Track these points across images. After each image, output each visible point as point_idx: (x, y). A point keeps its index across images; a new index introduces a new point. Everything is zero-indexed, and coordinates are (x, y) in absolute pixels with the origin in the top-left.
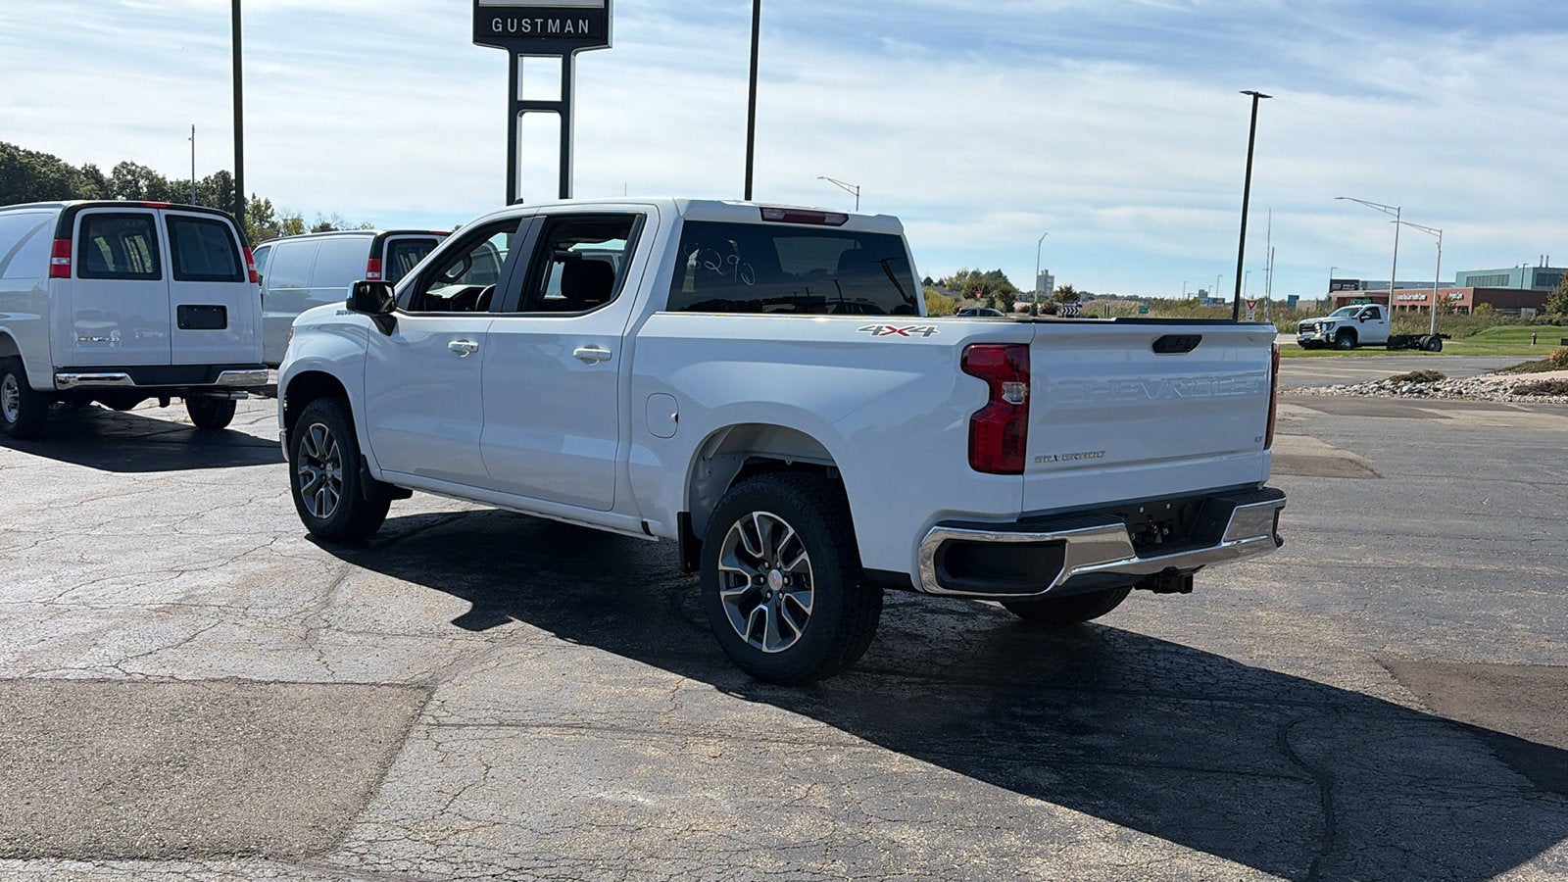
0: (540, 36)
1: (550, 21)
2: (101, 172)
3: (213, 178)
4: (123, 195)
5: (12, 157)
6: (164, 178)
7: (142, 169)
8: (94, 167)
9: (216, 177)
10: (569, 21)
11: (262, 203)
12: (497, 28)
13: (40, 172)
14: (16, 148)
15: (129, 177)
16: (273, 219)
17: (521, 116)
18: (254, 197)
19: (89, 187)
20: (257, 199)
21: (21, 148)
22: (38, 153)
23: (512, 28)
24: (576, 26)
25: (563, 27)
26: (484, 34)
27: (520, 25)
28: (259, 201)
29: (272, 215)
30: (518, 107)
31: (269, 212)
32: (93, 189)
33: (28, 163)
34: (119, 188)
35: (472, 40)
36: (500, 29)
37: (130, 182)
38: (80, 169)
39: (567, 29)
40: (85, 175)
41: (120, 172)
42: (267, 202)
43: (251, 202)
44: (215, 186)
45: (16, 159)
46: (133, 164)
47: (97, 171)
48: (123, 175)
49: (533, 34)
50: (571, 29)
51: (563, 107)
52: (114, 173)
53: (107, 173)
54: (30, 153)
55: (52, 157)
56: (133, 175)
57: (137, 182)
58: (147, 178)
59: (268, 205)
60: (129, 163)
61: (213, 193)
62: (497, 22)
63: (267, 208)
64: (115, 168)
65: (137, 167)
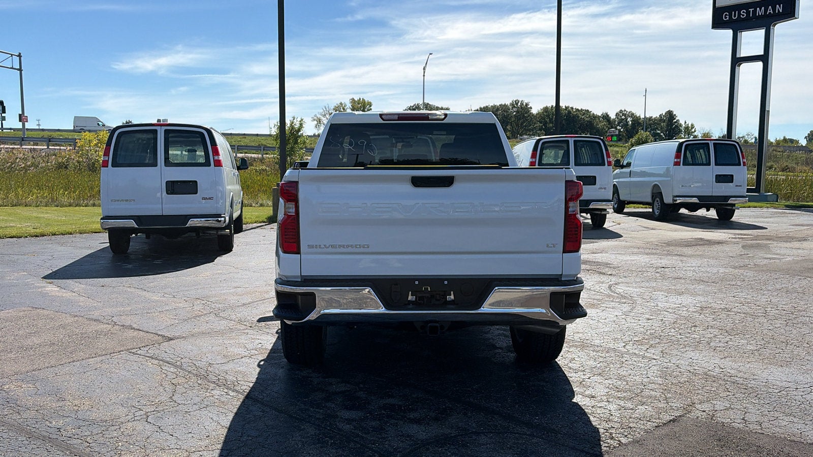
0: (752, 18)
1: (758, 9)
2: (610, 116)
3: (664, 114)
4: (620, 126)
5: (569, 112)
6: (640, 116)
7: (629, 112)
8: (607, 114)
9: (665, 114)
10: (770, 7)
11: (690, 125)
12: (726, 18)
13: (581, 118)
14: (572, 108)
15: (623, 117)
16: (695, 134)
17: (739, 66)
18: (685, 123)
19: (603, 124)
20: (687, 123)
21: (574, 108)
22: (582, 109)
23: (735, 17)
24: (774, 9)
25: (766, 11)
26: (718, 22)
27: (739, 14)
28: (688, 124)
29: (695, 131)
30: (736, 61)
31: (693, 130)
32: (605, 124)
33: (576, 114)
34: (618, 123)
35: (711, 27)
36: (728, 19)
37: (623, 119)
38: (600, 115)
39: (768, 12)
40: (603, 118)
41: (619, 114)
42: (692, 125)
43: (684, 126)
44: (665, 118)
45: (571, 113)
46: (625, 111)
47: (608, 116)
48: (620, 116)
49: (748, 18)
50: (771, 11)
51: (764, 58)
52: (616, 115)
53: (613, 116)
54: (578, 109)
55: (588, 110)
56: (625, 116)
57: (627, 119)
58: (632, 117)
59: (693, 127)
60: (623, 110)
61: (664, 122)
62: (726, 15)
63: (692, 128)
64: (617, 113)
65: (627, 112)
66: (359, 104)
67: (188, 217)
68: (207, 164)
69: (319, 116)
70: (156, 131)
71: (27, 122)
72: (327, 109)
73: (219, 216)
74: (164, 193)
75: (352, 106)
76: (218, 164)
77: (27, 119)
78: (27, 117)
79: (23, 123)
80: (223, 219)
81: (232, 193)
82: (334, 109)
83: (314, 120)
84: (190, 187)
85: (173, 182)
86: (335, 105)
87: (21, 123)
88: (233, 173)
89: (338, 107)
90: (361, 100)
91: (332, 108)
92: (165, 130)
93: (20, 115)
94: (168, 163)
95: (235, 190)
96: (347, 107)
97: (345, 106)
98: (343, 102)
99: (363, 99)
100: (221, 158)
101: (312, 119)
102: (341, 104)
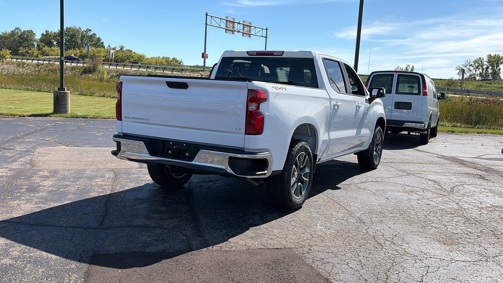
66: (494, 59)
67: (404, 122)
68: (419, 94)
69: (461, 66)
70: (393, 75)
71: (207, 58)
72: (469, 62)
73: (422, 123)
74: (393, 108)
75: (488, 60)
76: (425, 94)
77: (207, 57)
78: (207, 55)
79: (204, 59)
80: (424, 125)
81: (432, 112)
82: (474, 62)
83: (458, 69)
84: (407, 106)
85: (398, 102)
86: (475, 59)
87: (203, 59)
88: (433, 100)
89: (477, 61)
90: (497, 55)
91: (472, 61)
92: (398, 75)
93: (203, 54)
94: (397, 92)
95: (433, 110)
96: (485, 60)
97: (483, 59)
98: (481, 57)
99: (498, 55)
100: (427, 91)
101: (456, 69)
102: (480, 58)
